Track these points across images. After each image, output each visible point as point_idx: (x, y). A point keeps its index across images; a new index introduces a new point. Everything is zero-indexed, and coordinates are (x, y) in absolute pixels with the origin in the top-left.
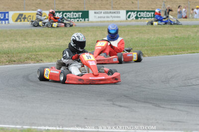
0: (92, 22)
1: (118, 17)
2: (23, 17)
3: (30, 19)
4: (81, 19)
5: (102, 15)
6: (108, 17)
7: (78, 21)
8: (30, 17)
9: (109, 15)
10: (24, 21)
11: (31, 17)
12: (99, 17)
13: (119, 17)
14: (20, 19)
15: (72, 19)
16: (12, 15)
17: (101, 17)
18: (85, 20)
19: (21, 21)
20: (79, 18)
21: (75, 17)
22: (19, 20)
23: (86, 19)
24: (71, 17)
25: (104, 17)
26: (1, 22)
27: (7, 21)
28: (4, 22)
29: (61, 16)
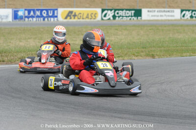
0: (145, 21)
2: (73, 14)
5: (156, 13)
6: (161, 16)
7: (130, 19)
8: (80, 15)
9: (163, 14)
10: (74, 18)
11: (82, 15)
12: (152, 16)
13: (173, 16)
14: (70, 16)
15: (124, 18)
16: (61, 12)
17: (154, 16)
19: (71, 18)
20: (132, 16)
21: (127, 15)
23: (139, 18)
24: (124, 15)
25: (158, 16)
26: (49, 19)
27: (56, 19)
28: (52, 19)
29: (113, 14)
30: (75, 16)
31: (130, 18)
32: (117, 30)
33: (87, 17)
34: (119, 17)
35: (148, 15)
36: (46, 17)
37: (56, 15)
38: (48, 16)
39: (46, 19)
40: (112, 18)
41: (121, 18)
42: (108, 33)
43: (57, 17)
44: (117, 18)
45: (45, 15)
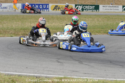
0: (101, 12)
1: (117, 10)
3: (62, 9)
4: (94, 10)
6: (111, 9)
8: (62, 8)
10: (59, 10)
15: (89, 10)
16: (51, 6)
17: (107, 9)
18: (96, 11)
19: (56, 10)
20: (93, 9)
21: (90, 8)
22: (55, 9)
23: (97, 10)
24: (88, 8)
25: (109, 9)
26: (44, 10)
27: (47, 10)
28: (45, 10)
29: (82, 8)
30: (59, 8)
31: (92, 10)
32: (85, 17)
34: (85, 9)
35: (103, 9)
36: (42, 9)
37: (48, 8)
38: (43, 9)
39: (42, 10)
40: (81, 10)
41: (87, 10)
42: (80, 19)
43: (48, 9)
44: (84, 10)
45: (41, 8)
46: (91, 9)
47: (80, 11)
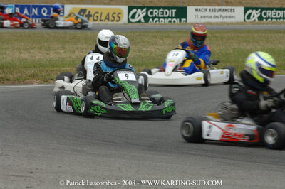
0: (191, 24)
1: (231, 17)
2: (87, 13)
3: (97, 17)
4: (174, 19)
5: (207, 13)
6: (215, 17)
7: (170, 21)
8: (96, 15)
9: (218, 14)
11: (99, 15)
12: (202, 17)
15: (161, 20)
16: (69, 10)
17: (205, 17)
18: (180, 21)
20: (172, 18)
21: (165, 16)
23: (182, 20)
24: (160, 16)
25: (211, 17)
29: (145, 14)
30: (89, 16)
31: (170, 19)
32: (155, 37)
33: (107, 18)
35: (196, 16)
36: (47, 17)
40: (143, 20)
41: (156, 19)
42: (143, 42)
45: (45, 15)
46: (168, 18)
47: (139, 21)
